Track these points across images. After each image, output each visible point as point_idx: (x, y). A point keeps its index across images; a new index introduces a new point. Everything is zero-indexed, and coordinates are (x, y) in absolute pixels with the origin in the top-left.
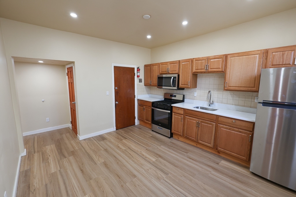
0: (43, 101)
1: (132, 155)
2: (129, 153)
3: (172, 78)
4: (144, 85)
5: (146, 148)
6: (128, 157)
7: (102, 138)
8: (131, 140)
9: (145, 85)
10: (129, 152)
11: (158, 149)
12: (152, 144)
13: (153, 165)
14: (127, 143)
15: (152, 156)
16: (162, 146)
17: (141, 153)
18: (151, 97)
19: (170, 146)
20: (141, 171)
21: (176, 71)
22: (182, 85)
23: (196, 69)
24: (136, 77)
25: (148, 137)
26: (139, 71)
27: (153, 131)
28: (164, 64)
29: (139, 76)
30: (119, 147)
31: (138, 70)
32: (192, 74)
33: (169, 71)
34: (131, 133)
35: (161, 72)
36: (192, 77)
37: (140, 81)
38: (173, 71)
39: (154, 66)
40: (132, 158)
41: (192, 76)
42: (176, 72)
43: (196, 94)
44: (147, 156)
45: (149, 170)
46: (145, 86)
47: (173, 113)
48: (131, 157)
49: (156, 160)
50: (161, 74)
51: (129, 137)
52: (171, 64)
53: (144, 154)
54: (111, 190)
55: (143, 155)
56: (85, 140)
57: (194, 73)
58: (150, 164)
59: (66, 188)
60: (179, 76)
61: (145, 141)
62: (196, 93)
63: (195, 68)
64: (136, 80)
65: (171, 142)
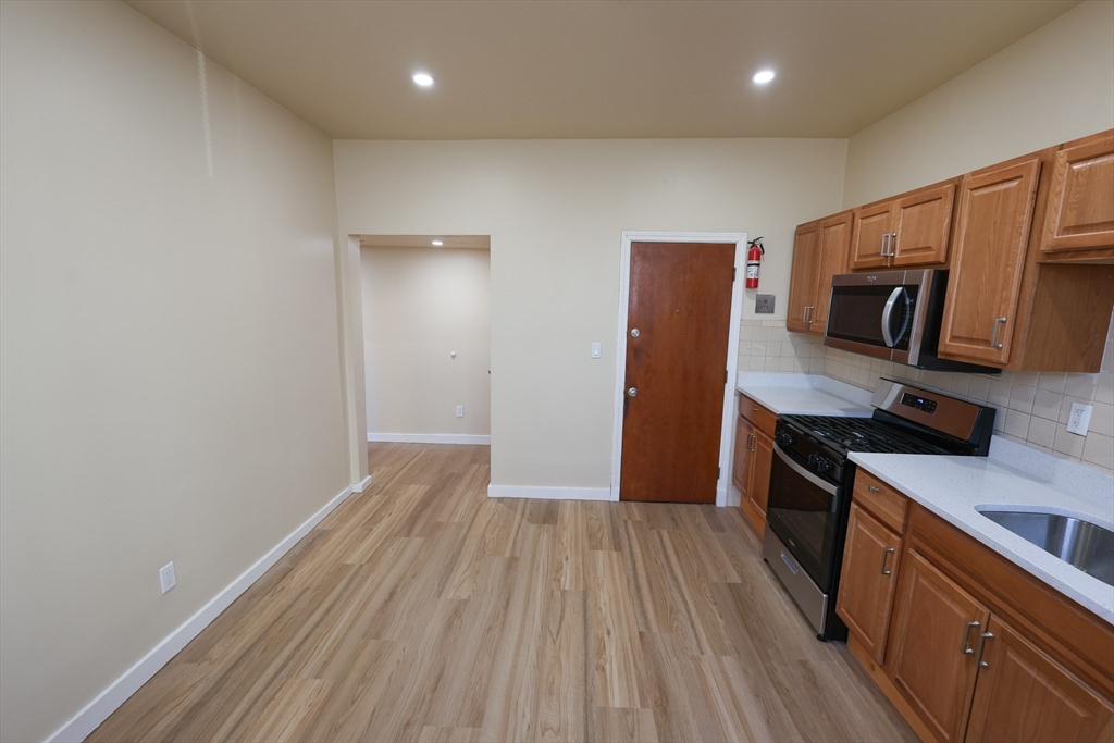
0: (454, 357)
1: (563, 630)
2: (563, 611)
3: (898, 290)
4: (784, 324)
5: (648, 627)
6: (545, 626)
7: (548, 512)
8: (629, 562)
9: (789, 329)
10: (567, 609)
11: (697, 661)
12: (697, 622)
13: (586, 726)
14: (600, 567)
15: (628, 680)
16: (729, 662)
17: (602, 640)
18: (822, 391)
19: (778, 685)
20: (520, 713)
21: (929, 248)
22: (954, 338)
23: (1068, 230)
24: (738, 286)
25: (715, 579)
26: (758, 259)
27: (766, 560)
28: (875, 209)
29: (756, 281)
30: (559, 569)
31: (756, 252)
32: (1032, 268)
33: (893, 250)
34: (664, 533)
35: (860, 257)
36: (1030, 290)
37: (765, 305)
38: (916, 250)
39: (832, 229)
40: (549, 640)
41: (1031, 278)
42: (931, 256)
43: (1084, 419)
44: (608, 667)
45: (549, 734)
46: (788, 333)
47: (853, 506)
48: (554, 631)
49: (625, 712)
50: (857, 270)
51: (637, 550)
52: (909, 210)
53: (612, 649)
54: (374, 711)
55: (601, 652)
56: (500, 500)
57: (1048, 254)
58: (581, 708)
59: (317, 625)
60: (941, 279)
61: (677, 596)
62: (1089, 409)
63: (1063, 219)
64: (741, 302)
65: (804, 664)
